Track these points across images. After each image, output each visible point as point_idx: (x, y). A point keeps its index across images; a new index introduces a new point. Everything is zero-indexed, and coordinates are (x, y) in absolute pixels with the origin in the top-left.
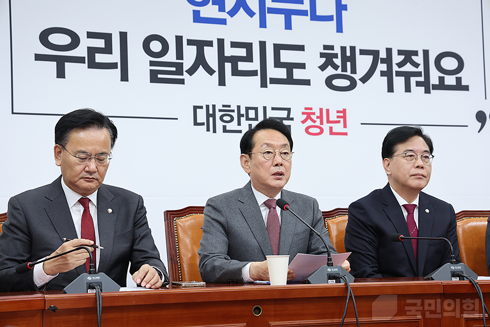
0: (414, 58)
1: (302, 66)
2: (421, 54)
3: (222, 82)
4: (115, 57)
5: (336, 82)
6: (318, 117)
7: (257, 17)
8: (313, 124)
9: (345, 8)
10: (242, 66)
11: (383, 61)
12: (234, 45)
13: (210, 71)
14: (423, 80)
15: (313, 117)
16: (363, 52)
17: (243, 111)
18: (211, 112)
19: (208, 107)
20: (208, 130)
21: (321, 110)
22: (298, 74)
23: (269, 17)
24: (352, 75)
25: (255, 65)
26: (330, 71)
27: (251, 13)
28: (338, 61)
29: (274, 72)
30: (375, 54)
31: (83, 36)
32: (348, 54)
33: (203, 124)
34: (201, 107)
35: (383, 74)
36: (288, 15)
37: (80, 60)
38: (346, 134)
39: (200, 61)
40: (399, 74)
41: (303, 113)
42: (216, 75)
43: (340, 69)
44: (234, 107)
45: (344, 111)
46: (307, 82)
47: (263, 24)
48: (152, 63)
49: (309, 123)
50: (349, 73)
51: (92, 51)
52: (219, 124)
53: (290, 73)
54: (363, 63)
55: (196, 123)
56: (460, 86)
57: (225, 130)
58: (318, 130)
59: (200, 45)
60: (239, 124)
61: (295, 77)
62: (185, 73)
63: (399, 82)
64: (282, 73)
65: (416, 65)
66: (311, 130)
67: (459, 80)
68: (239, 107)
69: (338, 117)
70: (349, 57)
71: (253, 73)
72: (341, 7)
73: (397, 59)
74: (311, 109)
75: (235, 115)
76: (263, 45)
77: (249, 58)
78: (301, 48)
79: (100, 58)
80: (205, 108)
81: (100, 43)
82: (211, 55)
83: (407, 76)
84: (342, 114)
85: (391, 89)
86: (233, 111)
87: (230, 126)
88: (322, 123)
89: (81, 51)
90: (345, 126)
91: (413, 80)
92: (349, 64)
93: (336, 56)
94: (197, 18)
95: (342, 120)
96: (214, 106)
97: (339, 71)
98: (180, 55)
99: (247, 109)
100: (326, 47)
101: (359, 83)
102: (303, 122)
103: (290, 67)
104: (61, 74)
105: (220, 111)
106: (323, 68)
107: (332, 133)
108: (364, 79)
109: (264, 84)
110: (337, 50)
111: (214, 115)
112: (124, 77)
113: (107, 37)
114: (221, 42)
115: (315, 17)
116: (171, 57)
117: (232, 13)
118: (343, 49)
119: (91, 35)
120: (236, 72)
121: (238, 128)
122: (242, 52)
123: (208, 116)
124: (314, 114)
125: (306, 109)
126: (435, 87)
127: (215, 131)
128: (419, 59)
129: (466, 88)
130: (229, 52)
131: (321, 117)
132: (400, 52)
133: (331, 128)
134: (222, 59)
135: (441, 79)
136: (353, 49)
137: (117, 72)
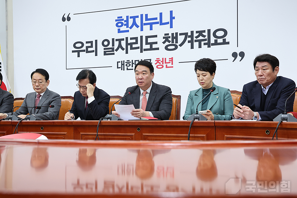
0: (203, 34)
1: (156, 43)
2: (207, 31)
3: (127, 52)
4: (94, 49)
5: (169, 48)
6: (161, 62)
7: (140, 27)
8: (159, 64)
9: (174, 18)
10: (134, 46)
11: (189, 37)
12: (131, 39)
13: (123, 49)
14: (207, 42)
15: (160, 62)
16: (181, 34)
17: (134, 62)
18: (123, 63)
19: (122, 61)
20: (122, 70)
21: (163, 59)
22: (154, 46)
23: (144, 26)
24: (176, 44)
25: (139, 45)
26: (167, 43)
27: (137, 26)
28: (170, 39)
29: (145, 46)
30: (186, 34)
31: (85, 43)
32: (175, 36)
33: (120, 68)
34: (120, 62)
35: (189, 42)
36: (151, 24)
37: (84, 51)
38: (173, 67)
39: (120, 46)
40: (196, 41)
41: (156, 61)
42: (125, 50)
43: (171, 42)
44: (131, 61)
45: (172, 58)
46: (158, 49)
47: (142, 30)
48: (104, 49)
49: (158, 64)
50: (175, 43)
51: (87, 47)
52: (126, 67)
53: (151, 46)
54: (181, 39)
55: (118, 68)
56: (225, 43)
57: (127, 69)
58: (161, 67)
59: (120, 40)
60: (132, 67)
61: (153, 47)
62: (115, 51)
63: (196, 44)
64: (148, 47)
65: (205, 36)
66: (159, 67)
67: (224, 40)
68: (132, 61)
69: (169, 61)
70: (175, 37)
71: (138, 48)
72: (172, 18)
73: (195, 35)
74: (159, 59)
75: (131, 63)
76: (141, 37)
77: (136, 43)
78: (156, 36)
79: (89, 49)
80: (121, 62)
81: (89, 45)
82: (123, 44)
83: (200, 41)
84: (171, 60)
85: (192, 47)
86: (130, 62)
87: (129, 68)
88: (163, 64)
89: (84, 48)
90: (172, 64)
91: (203, 43)
92: (175, 40)
93: (170, 37)
94: (119, 31)
95: (171, 62)
96: (124, 61)
97: (171, 43)
98: (113, 45)
99: (135, 61)
100: (165, 35)
101: (179, 46)
102: (156, 64)
103: (151, 44)
104: (79, 56)
105: (126, 62)
106: (164, 43)
107: (167, 67)
108: (181, 45)
109: (141, 52)
110: (170, 35)
111: (124, 64)
112: (96, 55)
113: (91, 42)
114: (127, 38)
115: (162, 24)
116: (110, 46)
117: (131, 28)
118: (173, 34)
119: (87, 42)
120: (132, 48)
121: (132, 68)
122: (134, 41)
123: (122, 64)
124: (160, 60)
125: (157, 59)
126: (213, 44)
127: (124, 70)
128: (206, 34)
129: (228, 43)
130: (130, 41)
131: (162, 62)
132: (197, 32)
133: (166, 65)
134: (127, 44)
135: (216, 41)
136: (177, 33)
137: (94, 53)
